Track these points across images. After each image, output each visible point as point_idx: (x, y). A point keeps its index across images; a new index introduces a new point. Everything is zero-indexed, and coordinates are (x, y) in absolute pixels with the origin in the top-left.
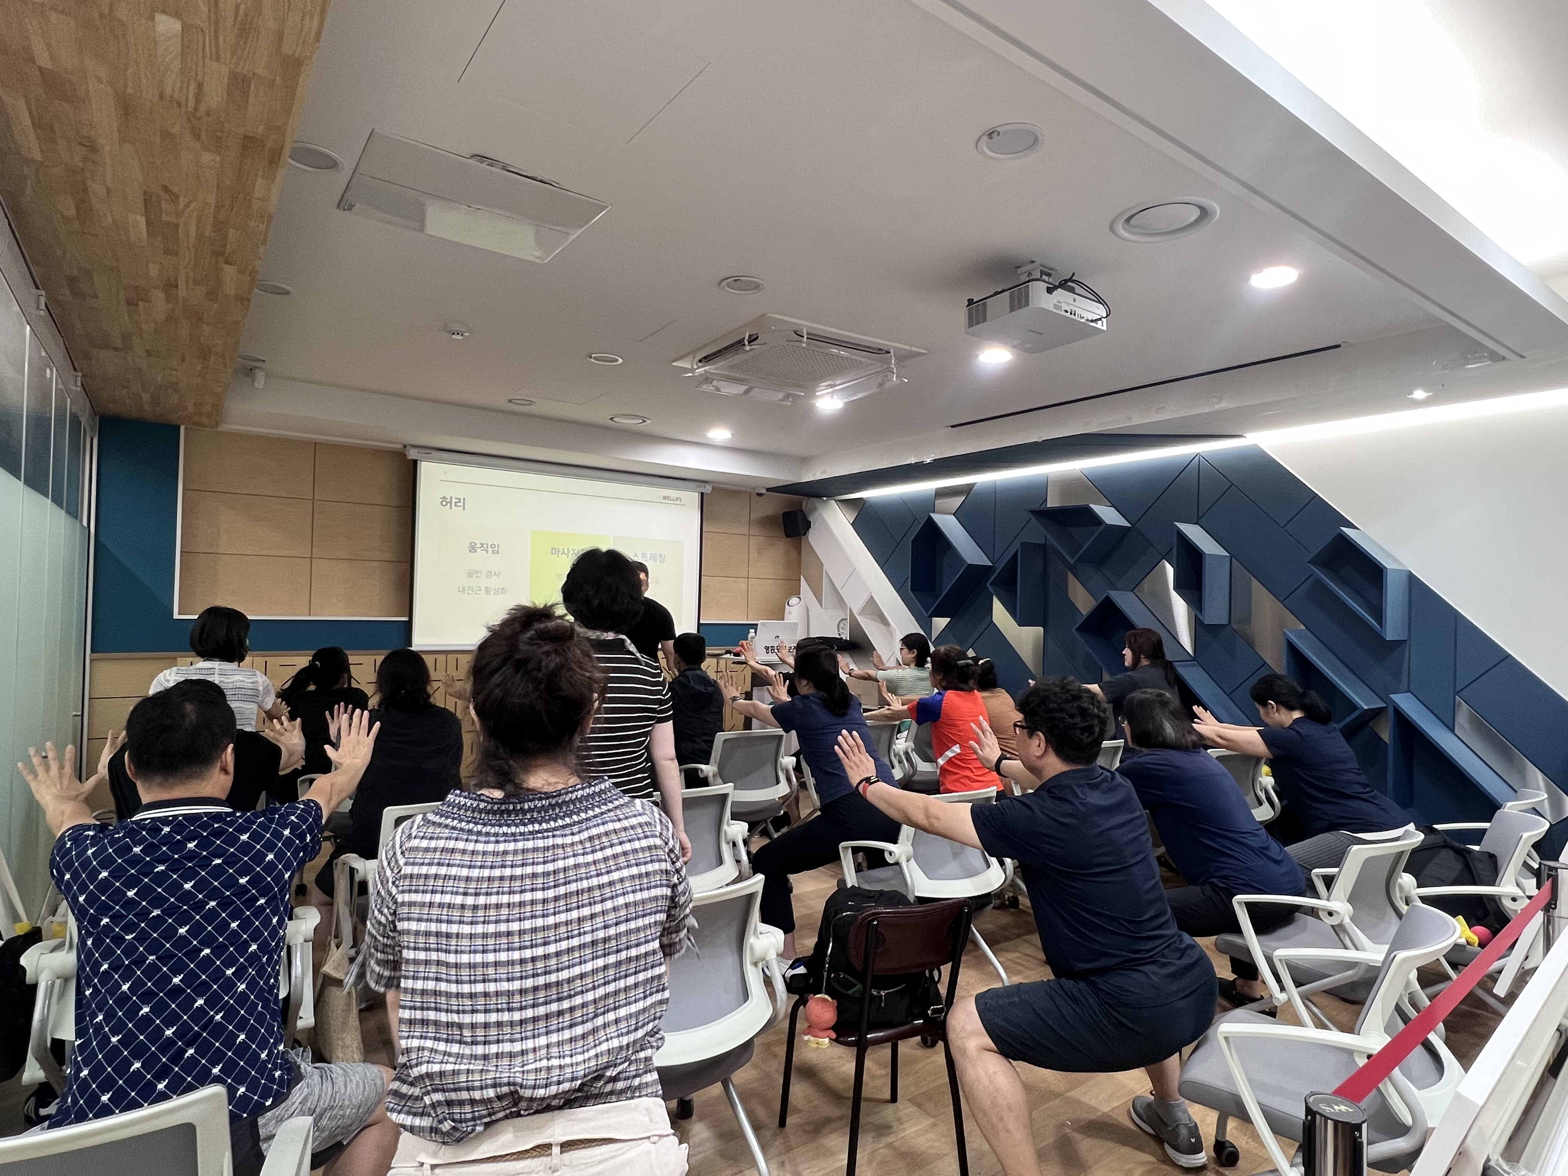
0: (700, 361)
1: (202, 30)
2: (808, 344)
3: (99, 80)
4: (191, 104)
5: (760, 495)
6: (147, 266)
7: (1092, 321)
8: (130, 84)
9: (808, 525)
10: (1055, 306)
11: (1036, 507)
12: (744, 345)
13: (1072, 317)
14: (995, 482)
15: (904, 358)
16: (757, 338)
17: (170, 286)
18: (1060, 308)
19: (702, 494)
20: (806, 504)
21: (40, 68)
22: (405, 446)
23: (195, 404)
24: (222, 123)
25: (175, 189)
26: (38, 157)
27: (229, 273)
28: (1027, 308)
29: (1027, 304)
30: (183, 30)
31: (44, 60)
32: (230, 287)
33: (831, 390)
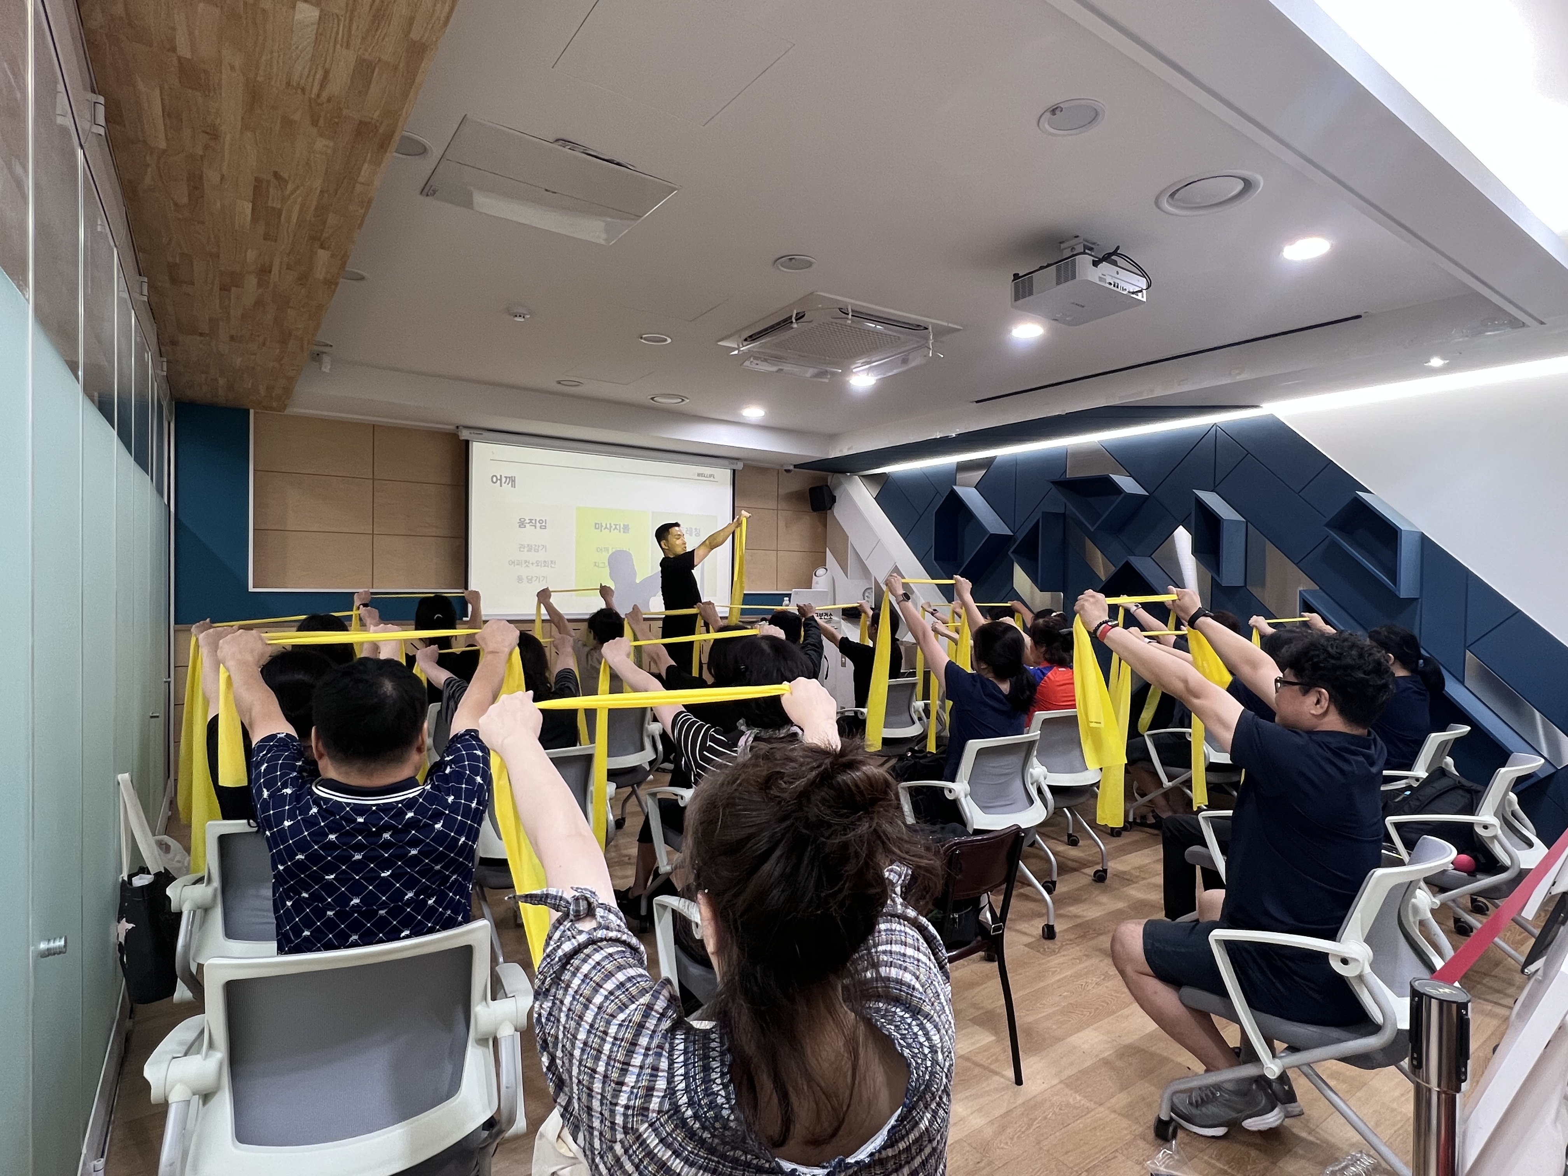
0: (746, 340)
1: (338, 16)
2: (853, 322)
3: (232, 68)
4: (315, 90)
5: (788, 471)
6: (246, 252)
7: (1133, 293)
8: (261, 72)
9: (833, 500)
10: (1101, 279)
11: (1056, 478)
12: (792, 322)
13: (1115, 289)
14: (1016, 455)
15: (941, 332)
16: (803, 316)
17: (264, 271)
18: (1104, 280)
19: (734, 471)
20: (831, 479)
21: (179, 59)
22: (457, 427)
23: (267, 388)
24: (341, 109)
25: (285, 175)
26: (163, 145)
27: (323, 256)
28: (1074, 281)
29: (1074, 277)
30: (320, 18)
31: (184, 51)
32: (320, 273)
33: (867, 366)
